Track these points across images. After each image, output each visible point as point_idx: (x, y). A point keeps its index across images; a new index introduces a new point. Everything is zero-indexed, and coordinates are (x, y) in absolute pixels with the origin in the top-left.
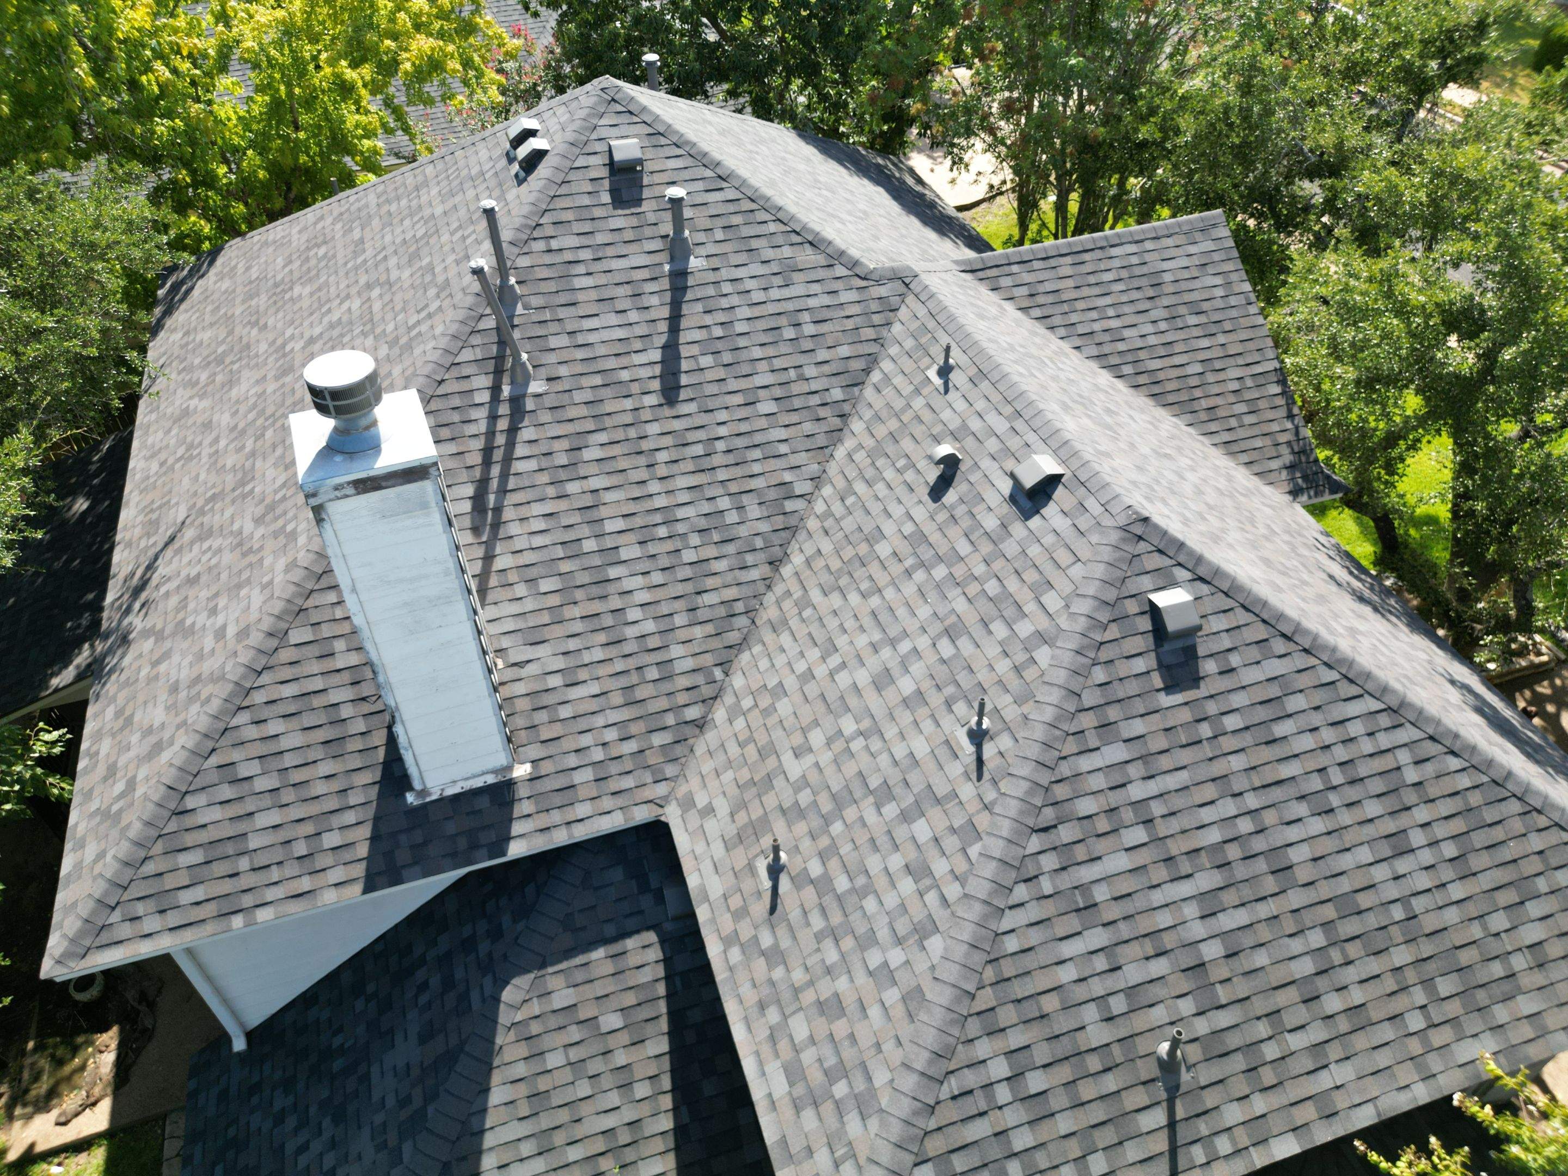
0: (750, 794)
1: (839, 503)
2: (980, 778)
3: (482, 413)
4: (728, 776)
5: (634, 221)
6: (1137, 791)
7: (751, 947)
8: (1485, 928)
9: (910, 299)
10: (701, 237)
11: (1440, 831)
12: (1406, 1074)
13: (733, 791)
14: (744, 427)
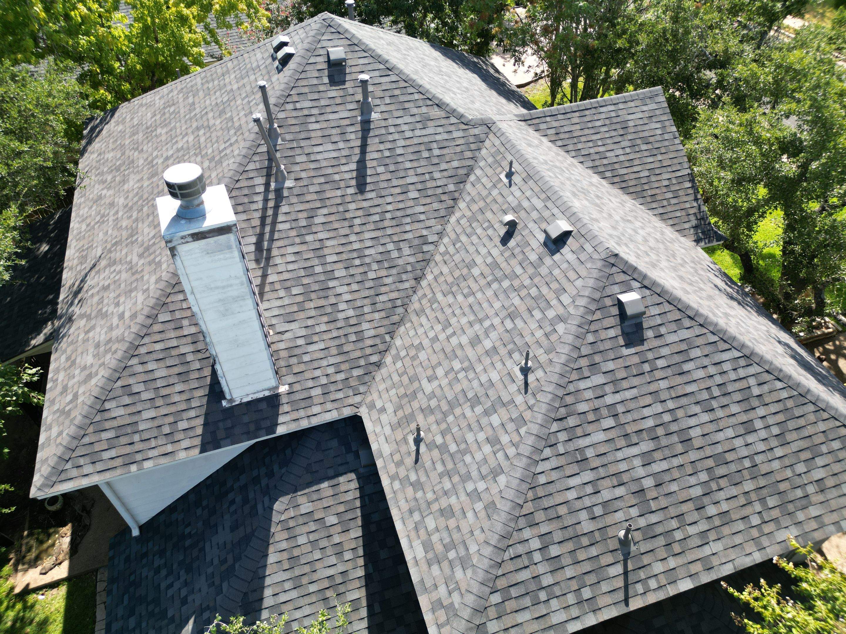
0: (405, 401)
1: (452, 247)
2: (526, 392)
3: (259, 198)
4: (393, 392)
5: (341, 93)
6: (609, 400)
7: (405, 481)
8: (793, 471)
9: (491, 136)
10: (378, 102)
11: (771, 420)
12: (750, 547)
13: (395, 399)
14: (401, 205)
